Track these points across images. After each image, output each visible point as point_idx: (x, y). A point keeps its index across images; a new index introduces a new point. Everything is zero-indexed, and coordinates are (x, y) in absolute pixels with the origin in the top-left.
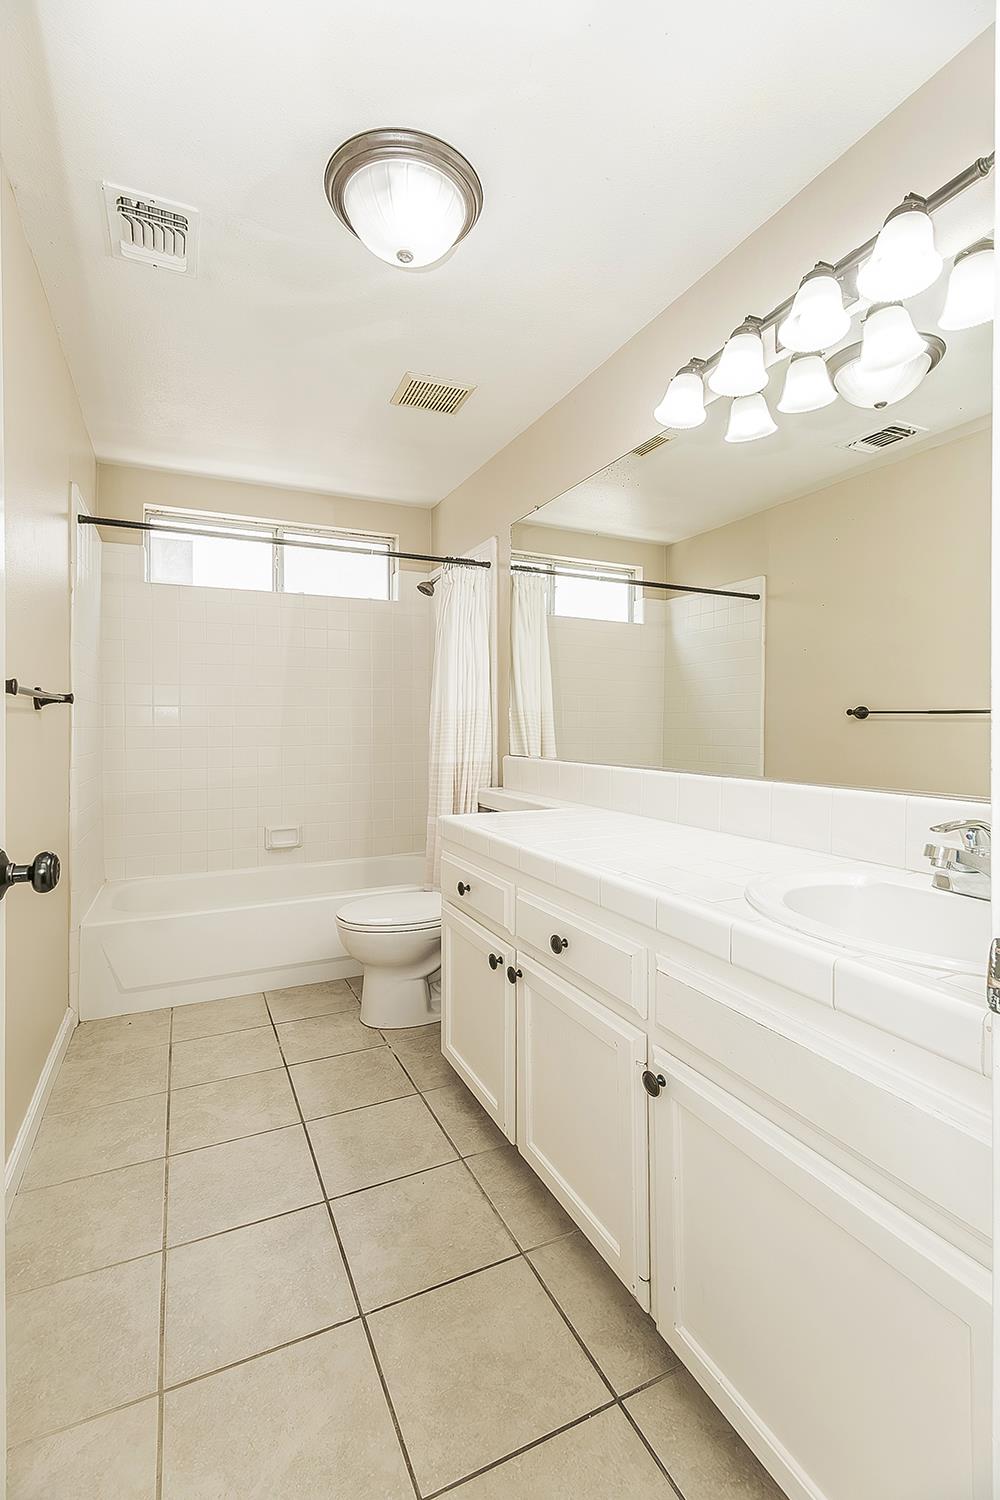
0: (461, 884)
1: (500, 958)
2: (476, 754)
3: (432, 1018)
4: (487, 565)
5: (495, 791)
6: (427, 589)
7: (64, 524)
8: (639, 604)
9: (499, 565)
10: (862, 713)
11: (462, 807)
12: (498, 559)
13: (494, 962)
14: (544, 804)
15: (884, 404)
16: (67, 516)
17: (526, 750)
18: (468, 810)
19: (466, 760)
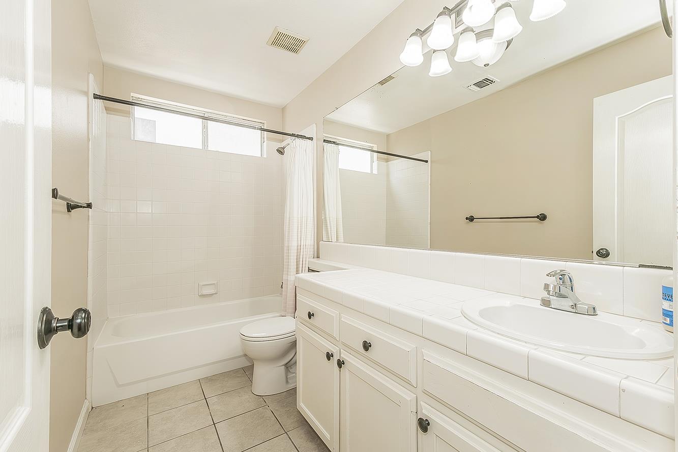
0: (309, 313)
1: (332, 354)
2: (307, 241)
3: (291, 386)
4: (311, 139)
5: (316, 260)
6: (281, 151)
7: (85, 98)
8: (375, 164)
9: (317, 139)
10: (471, 219)
11: (300, 269)
12: (317, 136)
13: (329, 356)
14: (344, 267)
15: (488, 65)
16: (86, 93)
17: (330, 238)
18: (304, 271)
19: (302, 244)
